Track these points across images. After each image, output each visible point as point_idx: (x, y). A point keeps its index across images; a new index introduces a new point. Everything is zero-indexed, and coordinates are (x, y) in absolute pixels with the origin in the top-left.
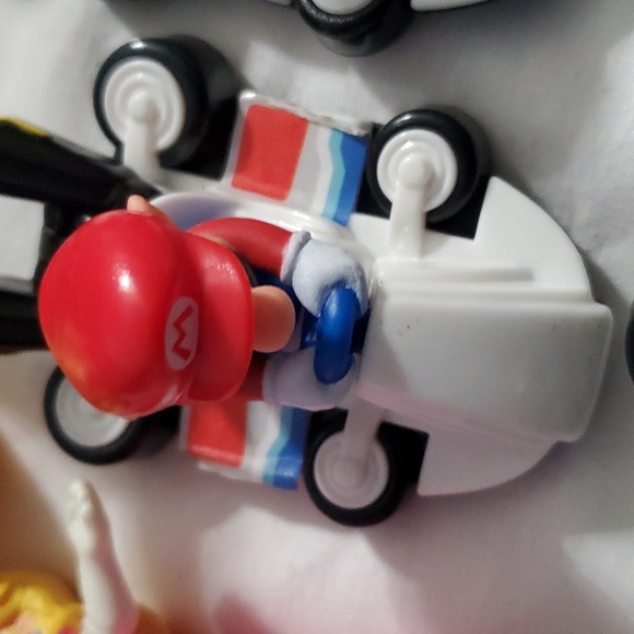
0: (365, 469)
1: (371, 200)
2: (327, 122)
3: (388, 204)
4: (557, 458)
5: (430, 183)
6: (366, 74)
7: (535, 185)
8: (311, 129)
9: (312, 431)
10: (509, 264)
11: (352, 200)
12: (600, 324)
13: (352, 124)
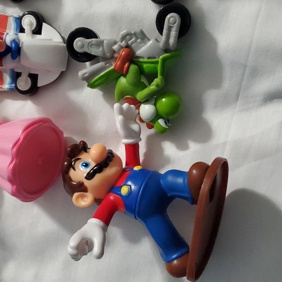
0: (26, 82)
1: (22, 30)
2: (12, 16)
3: (24, 29)
4: (62, 75)
5: (31, 25)
6: (20, 8)
7: (53, 25)
8: (9, 17)
9: (16, 76)
10: (49, 38)
11: (18, 30)
12: (64, 47)
13: (16, 16)
